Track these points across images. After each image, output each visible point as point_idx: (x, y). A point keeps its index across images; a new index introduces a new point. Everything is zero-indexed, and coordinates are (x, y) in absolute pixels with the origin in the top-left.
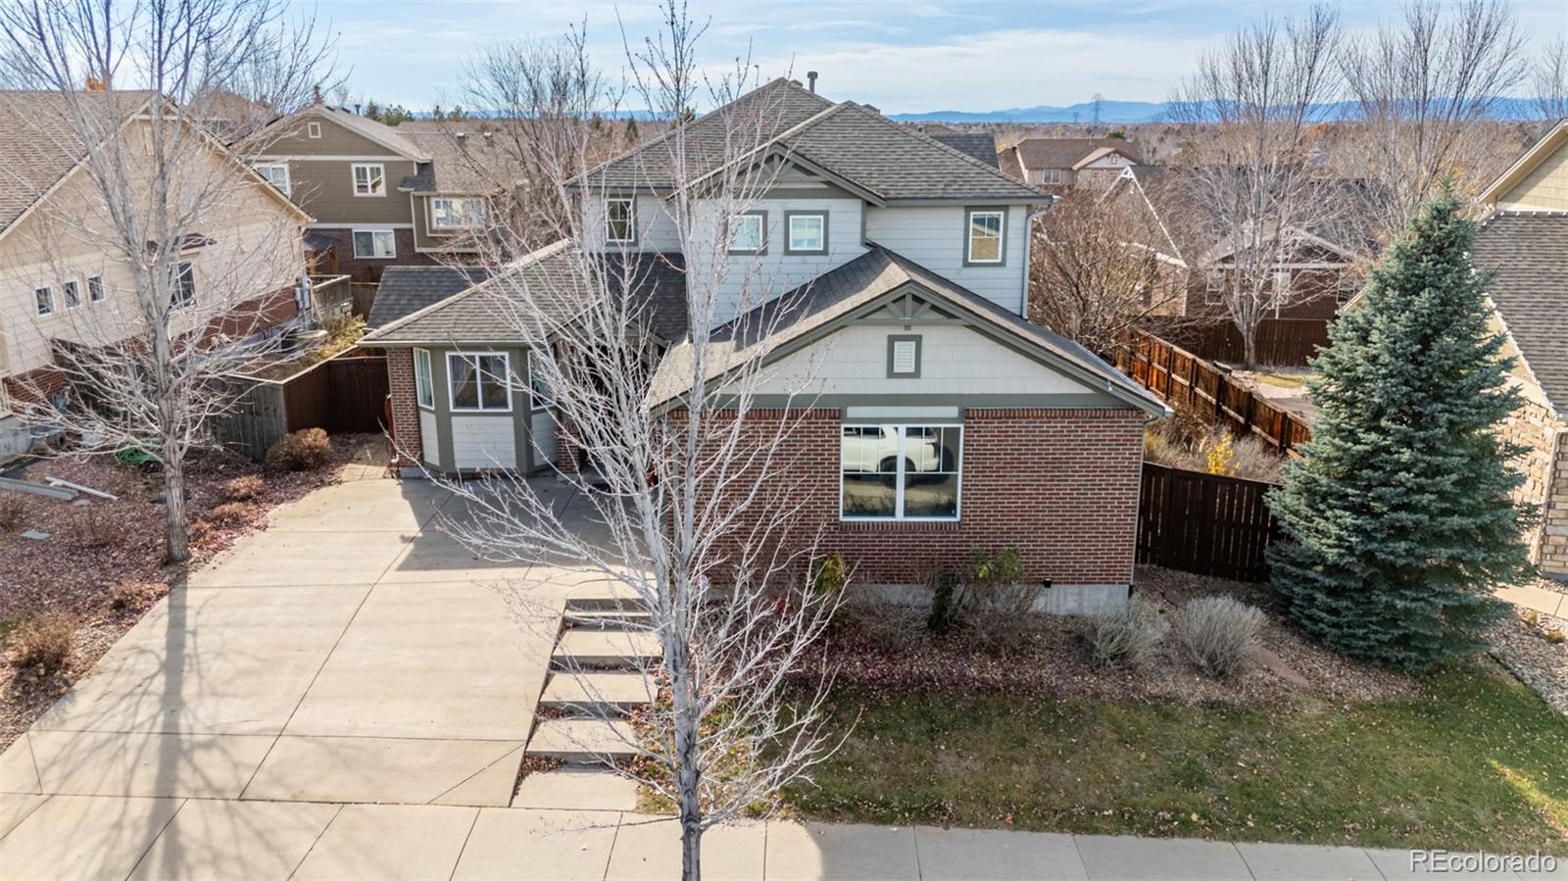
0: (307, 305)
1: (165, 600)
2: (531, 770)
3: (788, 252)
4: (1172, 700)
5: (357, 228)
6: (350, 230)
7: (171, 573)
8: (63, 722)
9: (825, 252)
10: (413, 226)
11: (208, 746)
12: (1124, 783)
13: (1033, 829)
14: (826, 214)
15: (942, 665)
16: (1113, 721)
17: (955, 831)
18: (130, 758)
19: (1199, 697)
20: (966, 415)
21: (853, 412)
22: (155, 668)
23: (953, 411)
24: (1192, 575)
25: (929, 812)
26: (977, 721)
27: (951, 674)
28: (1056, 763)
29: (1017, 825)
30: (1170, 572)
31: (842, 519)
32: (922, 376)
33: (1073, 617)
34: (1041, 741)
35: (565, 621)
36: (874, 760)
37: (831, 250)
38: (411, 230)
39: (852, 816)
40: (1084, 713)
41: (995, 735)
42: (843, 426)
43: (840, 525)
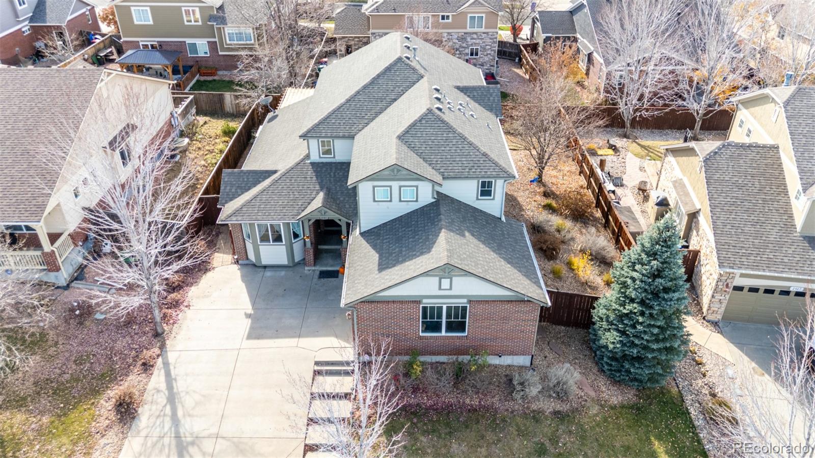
0: (177, 124)
1: (160, 359)
3: (400, 201)
4: (540, 412)
5: (189, 41)
6: (185, 42)
7: (159, 341)
8: (139, 432)
9: (417, 201)
10: (217, 40)
11: (193, 443)
12: (517, 456)
14: (417, 187)
15: (457, 397)
16: (517, 425)
18: (167, 450)
19: (551, 410)
20: (470, 302)
22: (165, 401)
24: (563, 327)
26: (467, 427)
27: (459, 402)
28: (494, 446)
30: (554, 326)
31: (421, 334)
32: (452, 289)
33: (509, 366)
34: (490, 436)
35: (315, 371)
36: (429, 447)
37: (419, 200)
38: (216, 42)
40: (507, 421)
41: (473, 434)
42: (421, 306)
43: (421, 338)
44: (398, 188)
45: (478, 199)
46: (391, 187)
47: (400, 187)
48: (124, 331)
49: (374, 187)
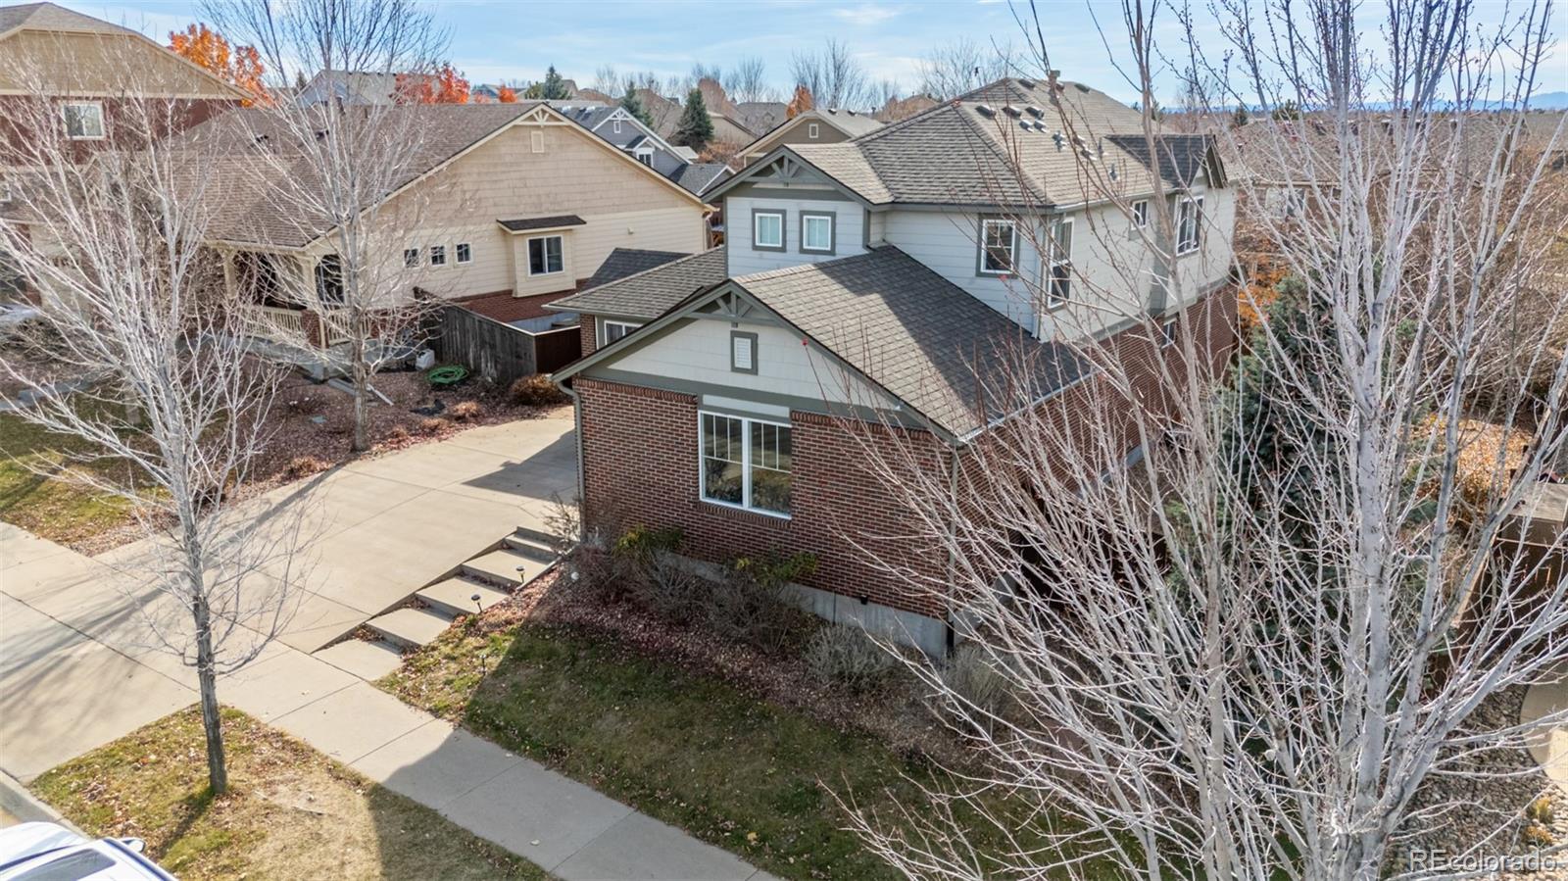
1: (319, 474)
2: (358, 636)
3: (802, 250)
4: (870, 735)
7: (347, 457)
9: (832, 253)
12: (728, 786)
13: (609, 795)
14: (833, 215)
15: (704, 646)
16: (787, 735)
17: (553, 775)
20: (793, 418)
21: (708, 399)
23: (784, 411)
25: (552, 753)
26: (671, 697)
27: (701, 654)
28: (693, 749)
29: (603, 787)
31: (702, 498)
32: (760, 372)
34: (702, 730)
35: (504, 542)
36: (558, 701)
37: (837, 250)
39: (493, 734)
40: (769, 718)
41: (672, 711)
42: (700, 412)
43: (698, 504)
44: (796, 216)
45: (979, 274)
46: (783, 212)
47: (802, 213)
48: (322, 440)
49: (754, 211)
